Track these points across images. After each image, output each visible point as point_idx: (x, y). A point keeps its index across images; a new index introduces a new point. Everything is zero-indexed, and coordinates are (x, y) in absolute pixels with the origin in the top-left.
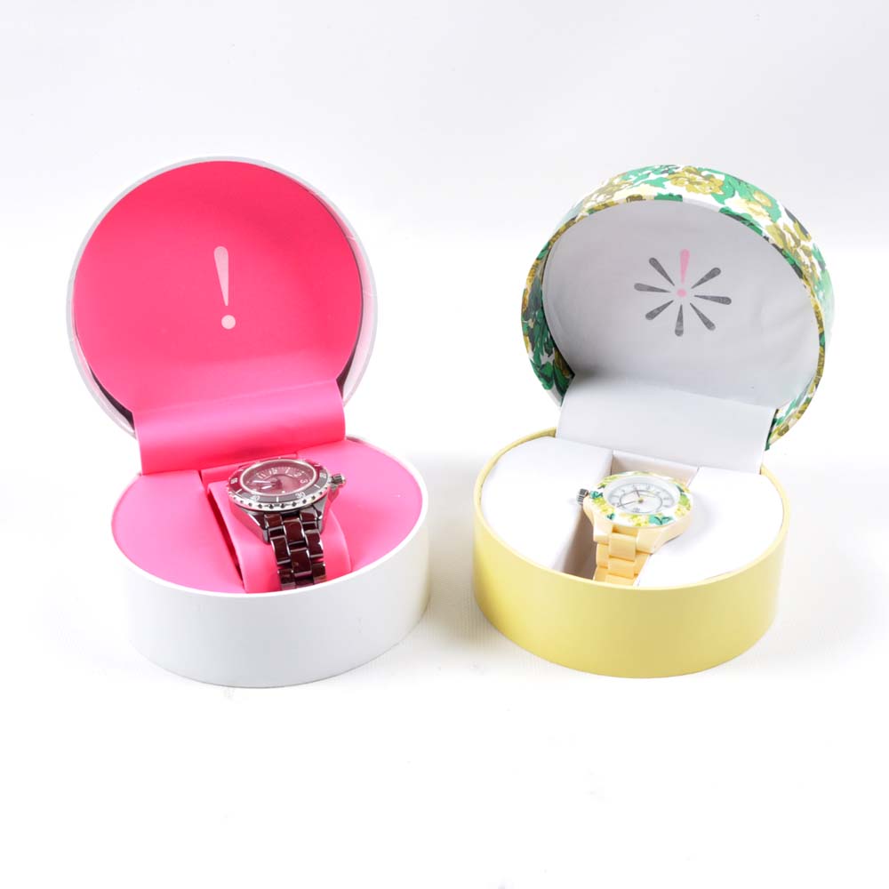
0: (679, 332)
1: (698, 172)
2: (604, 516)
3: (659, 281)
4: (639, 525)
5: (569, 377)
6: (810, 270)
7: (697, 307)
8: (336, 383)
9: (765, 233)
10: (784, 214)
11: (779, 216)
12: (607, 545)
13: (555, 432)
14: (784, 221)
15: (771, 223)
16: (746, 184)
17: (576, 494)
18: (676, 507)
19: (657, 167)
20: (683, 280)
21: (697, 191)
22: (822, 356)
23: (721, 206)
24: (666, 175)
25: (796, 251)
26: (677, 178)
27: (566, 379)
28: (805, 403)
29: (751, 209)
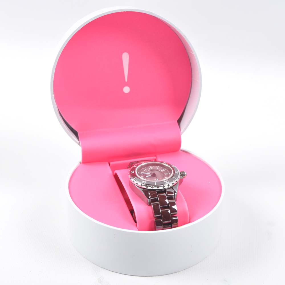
8: (177, 122)
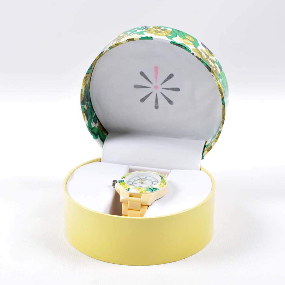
0: (157, 107)
1: (159, 28)
2: (125, 190)
3: (145, 83)
4: (142, 192)
5: (106, 134)
6: (215, 69)
7: (164, 94)
9: (192, 51)
10: (200, 44)
11: (198, 45)
12: (128, 203)
13: (101, 159)
14: (201, 47)
15: (195, 48)
16: (182, 32)
17: (111, 182)
18: (159, 183)
19: (140, 28)
20: (156, 81)
21: (159, 35)
22: (224, 110)
23: (171, 40)
24: (144, 30)
25: (207, 60)
26: (150, 31)
27: (105, 135)
28: (218, 134)
29: (185, 42)
